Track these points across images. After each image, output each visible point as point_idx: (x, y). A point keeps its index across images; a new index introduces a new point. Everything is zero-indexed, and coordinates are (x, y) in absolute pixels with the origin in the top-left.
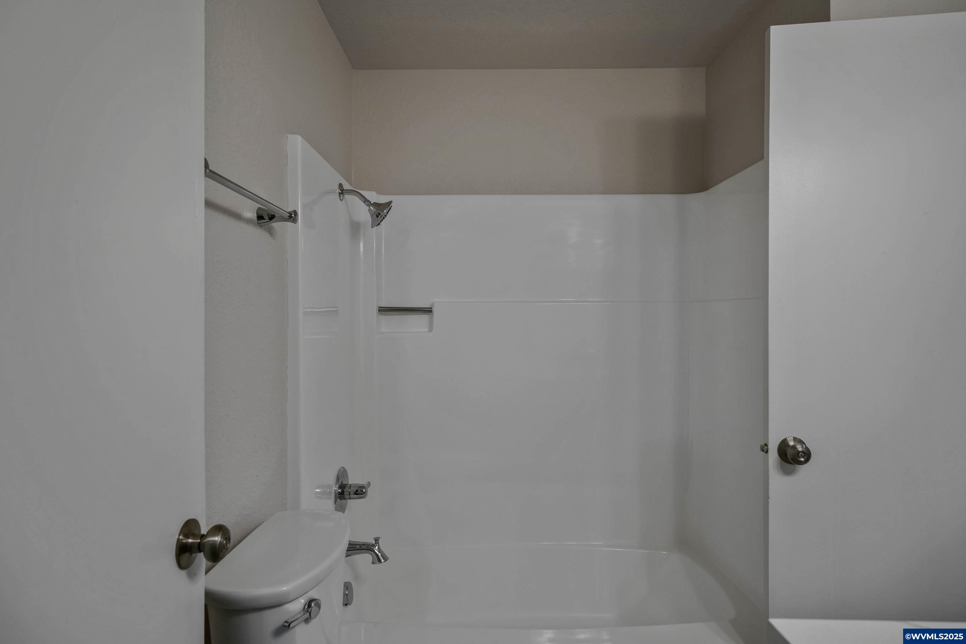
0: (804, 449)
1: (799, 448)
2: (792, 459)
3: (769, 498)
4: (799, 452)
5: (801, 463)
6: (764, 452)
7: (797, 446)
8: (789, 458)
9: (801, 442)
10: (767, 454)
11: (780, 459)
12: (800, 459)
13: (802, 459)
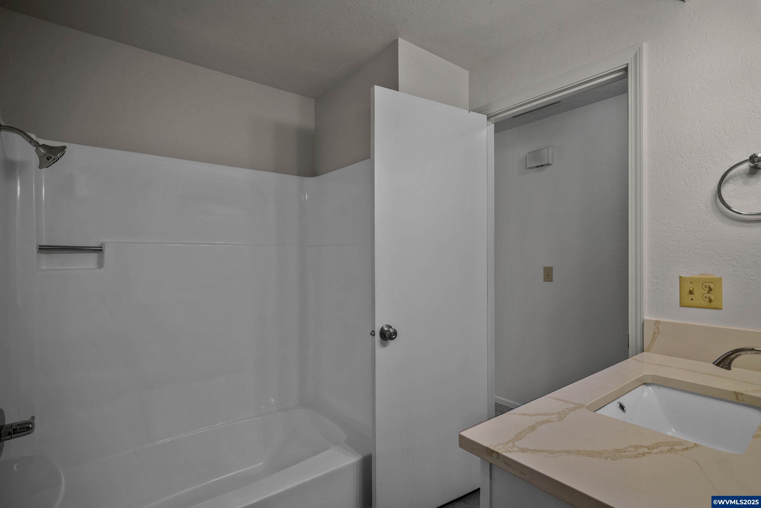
0: (394, 331)
1: (392, 331)
2: (389, 337)
3: (375, 362)
4: (392, 333)
5: (393, 339)
6: (372, 336)
7: (390, 330)
8: (387, 337)
9: (390, 327)
10: (374, 336)
11: (380, 338)
12: (393, 337)
13: (394, 337)
